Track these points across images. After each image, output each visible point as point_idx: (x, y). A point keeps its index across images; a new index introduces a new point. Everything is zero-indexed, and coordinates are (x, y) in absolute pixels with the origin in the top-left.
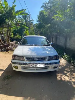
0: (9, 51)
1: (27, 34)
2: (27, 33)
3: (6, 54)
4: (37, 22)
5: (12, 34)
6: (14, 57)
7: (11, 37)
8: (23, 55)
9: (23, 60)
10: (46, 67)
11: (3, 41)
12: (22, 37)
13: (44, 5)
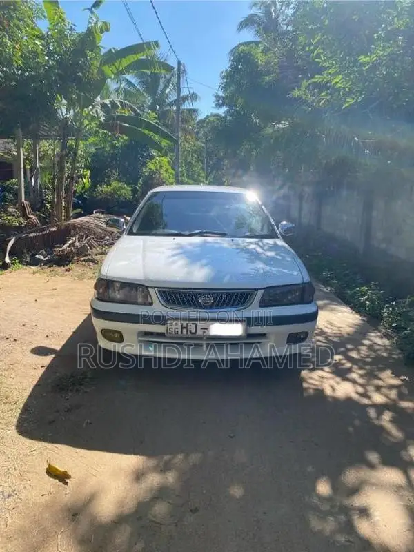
0: (71, 266)
1: (164, 174)
2: (163, 171)
3: (58, 278)
4: (219, 106)
5: (82, 171)
6: (105, 287)
7: (79, 189)
8: (146, 280)
9: (144, 304)
10: (249, 336)
11: (39, 210)
12: (134, 191)
13: (260, 13)
